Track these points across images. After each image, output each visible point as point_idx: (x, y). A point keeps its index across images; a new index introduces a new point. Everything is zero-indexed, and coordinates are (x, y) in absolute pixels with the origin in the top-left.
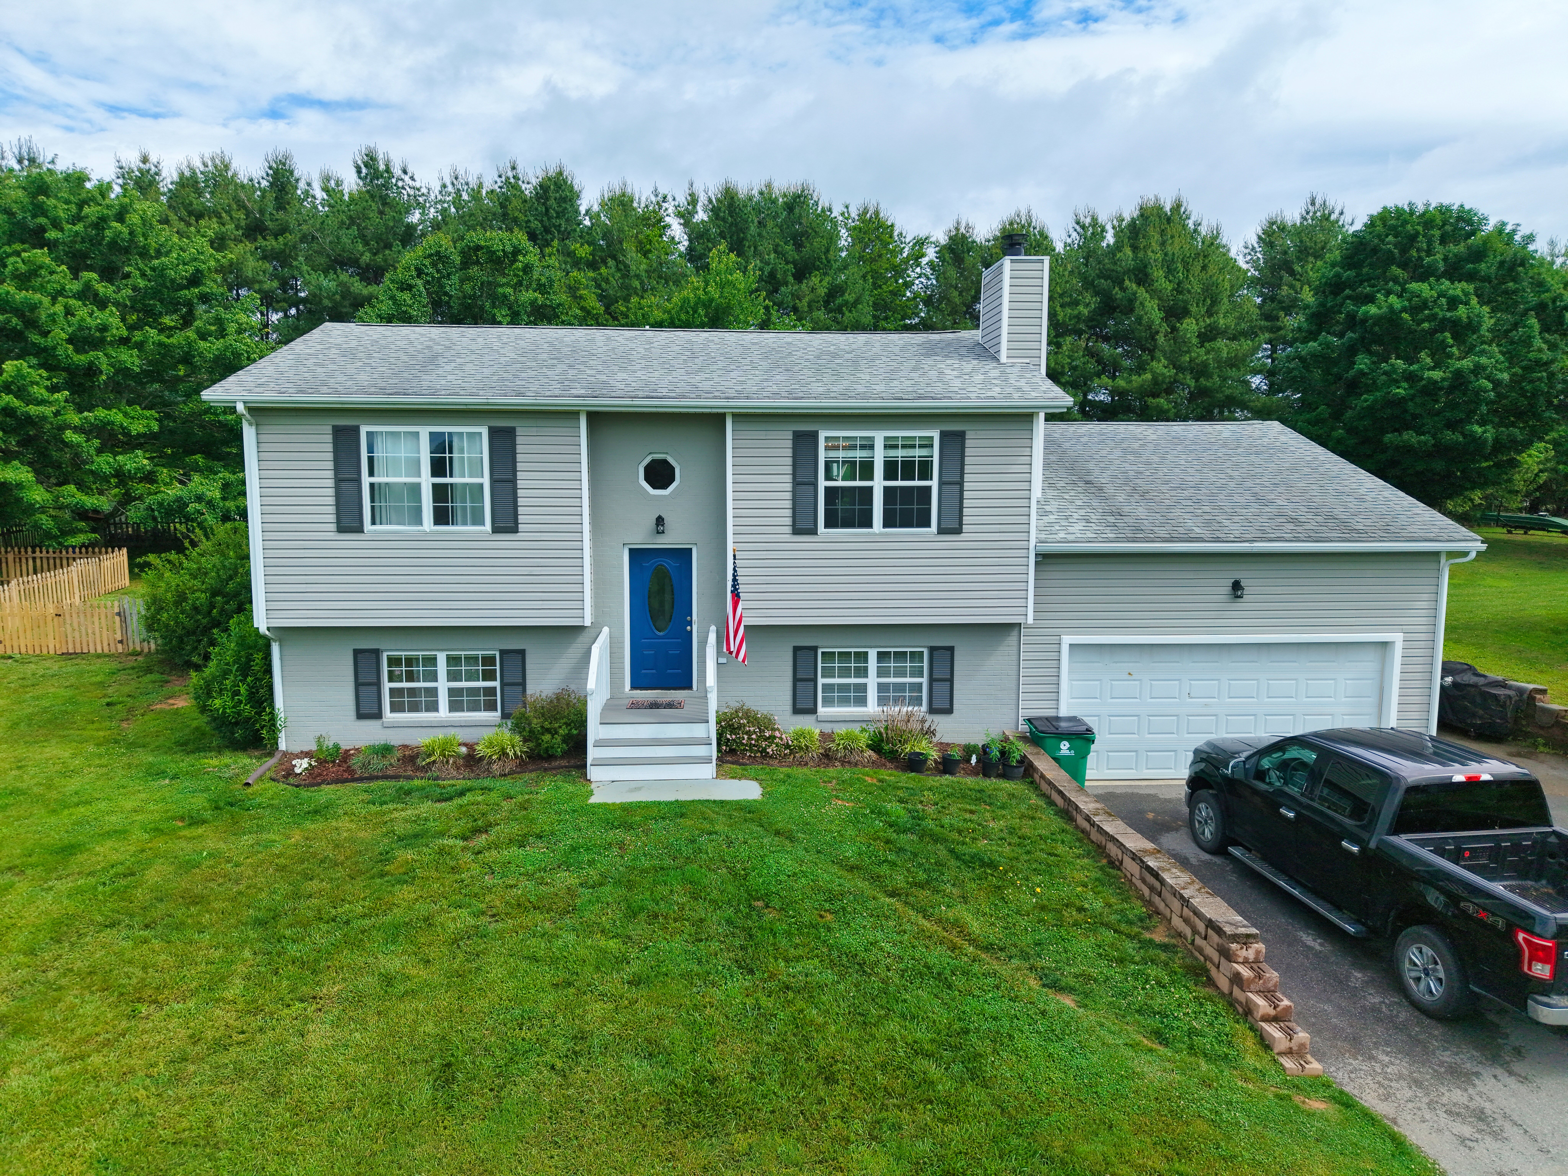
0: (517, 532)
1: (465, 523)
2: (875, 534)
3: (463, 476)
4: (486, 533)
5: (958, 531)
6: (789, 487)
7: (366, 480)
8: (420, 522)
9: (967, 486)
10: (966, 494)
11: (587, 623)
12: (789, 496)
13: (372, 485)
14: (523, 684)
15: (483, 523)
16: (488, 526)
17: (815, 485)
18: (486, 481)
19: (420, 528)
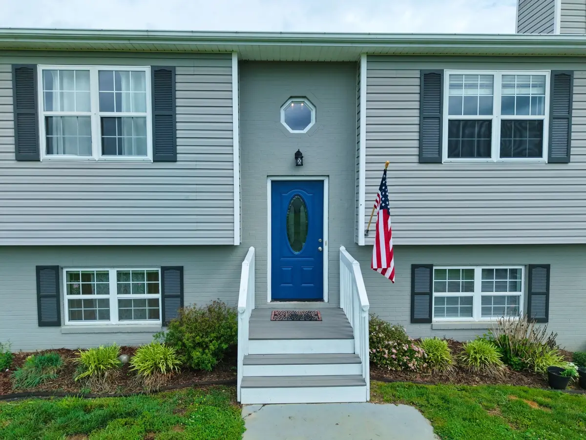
0: (176, 161)
1: (130, 154)
2: (493, 163)
3: (128, 110)
4: (148, 161)
5: (566, 161)
6: (416, 120)
7: (42, 114)
8: (90, 153)
9: (574, 120)
10: (574, 128)
11: (237, 242)
12: (416, 128)
13: (47, 119)
14: (181, 297)
15: (145, 154)
16: (150, 156)
17: (440, 119)
18: (149, 115)
19: (90, 157)
